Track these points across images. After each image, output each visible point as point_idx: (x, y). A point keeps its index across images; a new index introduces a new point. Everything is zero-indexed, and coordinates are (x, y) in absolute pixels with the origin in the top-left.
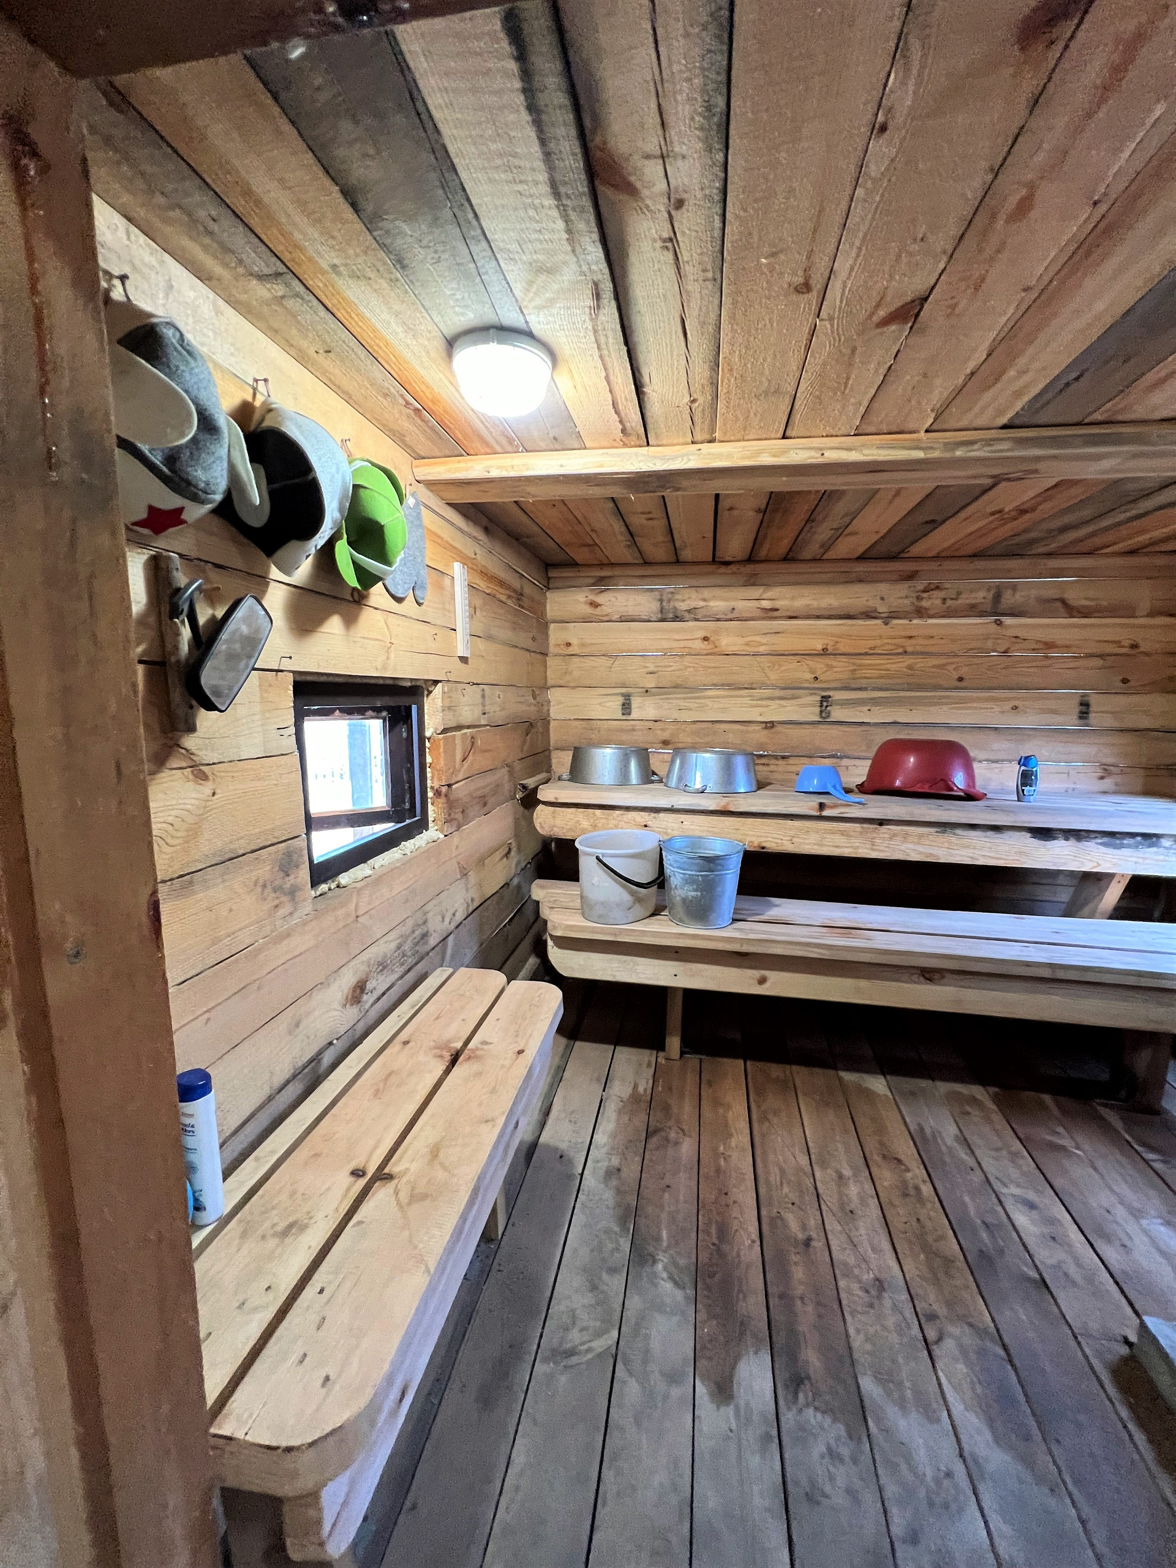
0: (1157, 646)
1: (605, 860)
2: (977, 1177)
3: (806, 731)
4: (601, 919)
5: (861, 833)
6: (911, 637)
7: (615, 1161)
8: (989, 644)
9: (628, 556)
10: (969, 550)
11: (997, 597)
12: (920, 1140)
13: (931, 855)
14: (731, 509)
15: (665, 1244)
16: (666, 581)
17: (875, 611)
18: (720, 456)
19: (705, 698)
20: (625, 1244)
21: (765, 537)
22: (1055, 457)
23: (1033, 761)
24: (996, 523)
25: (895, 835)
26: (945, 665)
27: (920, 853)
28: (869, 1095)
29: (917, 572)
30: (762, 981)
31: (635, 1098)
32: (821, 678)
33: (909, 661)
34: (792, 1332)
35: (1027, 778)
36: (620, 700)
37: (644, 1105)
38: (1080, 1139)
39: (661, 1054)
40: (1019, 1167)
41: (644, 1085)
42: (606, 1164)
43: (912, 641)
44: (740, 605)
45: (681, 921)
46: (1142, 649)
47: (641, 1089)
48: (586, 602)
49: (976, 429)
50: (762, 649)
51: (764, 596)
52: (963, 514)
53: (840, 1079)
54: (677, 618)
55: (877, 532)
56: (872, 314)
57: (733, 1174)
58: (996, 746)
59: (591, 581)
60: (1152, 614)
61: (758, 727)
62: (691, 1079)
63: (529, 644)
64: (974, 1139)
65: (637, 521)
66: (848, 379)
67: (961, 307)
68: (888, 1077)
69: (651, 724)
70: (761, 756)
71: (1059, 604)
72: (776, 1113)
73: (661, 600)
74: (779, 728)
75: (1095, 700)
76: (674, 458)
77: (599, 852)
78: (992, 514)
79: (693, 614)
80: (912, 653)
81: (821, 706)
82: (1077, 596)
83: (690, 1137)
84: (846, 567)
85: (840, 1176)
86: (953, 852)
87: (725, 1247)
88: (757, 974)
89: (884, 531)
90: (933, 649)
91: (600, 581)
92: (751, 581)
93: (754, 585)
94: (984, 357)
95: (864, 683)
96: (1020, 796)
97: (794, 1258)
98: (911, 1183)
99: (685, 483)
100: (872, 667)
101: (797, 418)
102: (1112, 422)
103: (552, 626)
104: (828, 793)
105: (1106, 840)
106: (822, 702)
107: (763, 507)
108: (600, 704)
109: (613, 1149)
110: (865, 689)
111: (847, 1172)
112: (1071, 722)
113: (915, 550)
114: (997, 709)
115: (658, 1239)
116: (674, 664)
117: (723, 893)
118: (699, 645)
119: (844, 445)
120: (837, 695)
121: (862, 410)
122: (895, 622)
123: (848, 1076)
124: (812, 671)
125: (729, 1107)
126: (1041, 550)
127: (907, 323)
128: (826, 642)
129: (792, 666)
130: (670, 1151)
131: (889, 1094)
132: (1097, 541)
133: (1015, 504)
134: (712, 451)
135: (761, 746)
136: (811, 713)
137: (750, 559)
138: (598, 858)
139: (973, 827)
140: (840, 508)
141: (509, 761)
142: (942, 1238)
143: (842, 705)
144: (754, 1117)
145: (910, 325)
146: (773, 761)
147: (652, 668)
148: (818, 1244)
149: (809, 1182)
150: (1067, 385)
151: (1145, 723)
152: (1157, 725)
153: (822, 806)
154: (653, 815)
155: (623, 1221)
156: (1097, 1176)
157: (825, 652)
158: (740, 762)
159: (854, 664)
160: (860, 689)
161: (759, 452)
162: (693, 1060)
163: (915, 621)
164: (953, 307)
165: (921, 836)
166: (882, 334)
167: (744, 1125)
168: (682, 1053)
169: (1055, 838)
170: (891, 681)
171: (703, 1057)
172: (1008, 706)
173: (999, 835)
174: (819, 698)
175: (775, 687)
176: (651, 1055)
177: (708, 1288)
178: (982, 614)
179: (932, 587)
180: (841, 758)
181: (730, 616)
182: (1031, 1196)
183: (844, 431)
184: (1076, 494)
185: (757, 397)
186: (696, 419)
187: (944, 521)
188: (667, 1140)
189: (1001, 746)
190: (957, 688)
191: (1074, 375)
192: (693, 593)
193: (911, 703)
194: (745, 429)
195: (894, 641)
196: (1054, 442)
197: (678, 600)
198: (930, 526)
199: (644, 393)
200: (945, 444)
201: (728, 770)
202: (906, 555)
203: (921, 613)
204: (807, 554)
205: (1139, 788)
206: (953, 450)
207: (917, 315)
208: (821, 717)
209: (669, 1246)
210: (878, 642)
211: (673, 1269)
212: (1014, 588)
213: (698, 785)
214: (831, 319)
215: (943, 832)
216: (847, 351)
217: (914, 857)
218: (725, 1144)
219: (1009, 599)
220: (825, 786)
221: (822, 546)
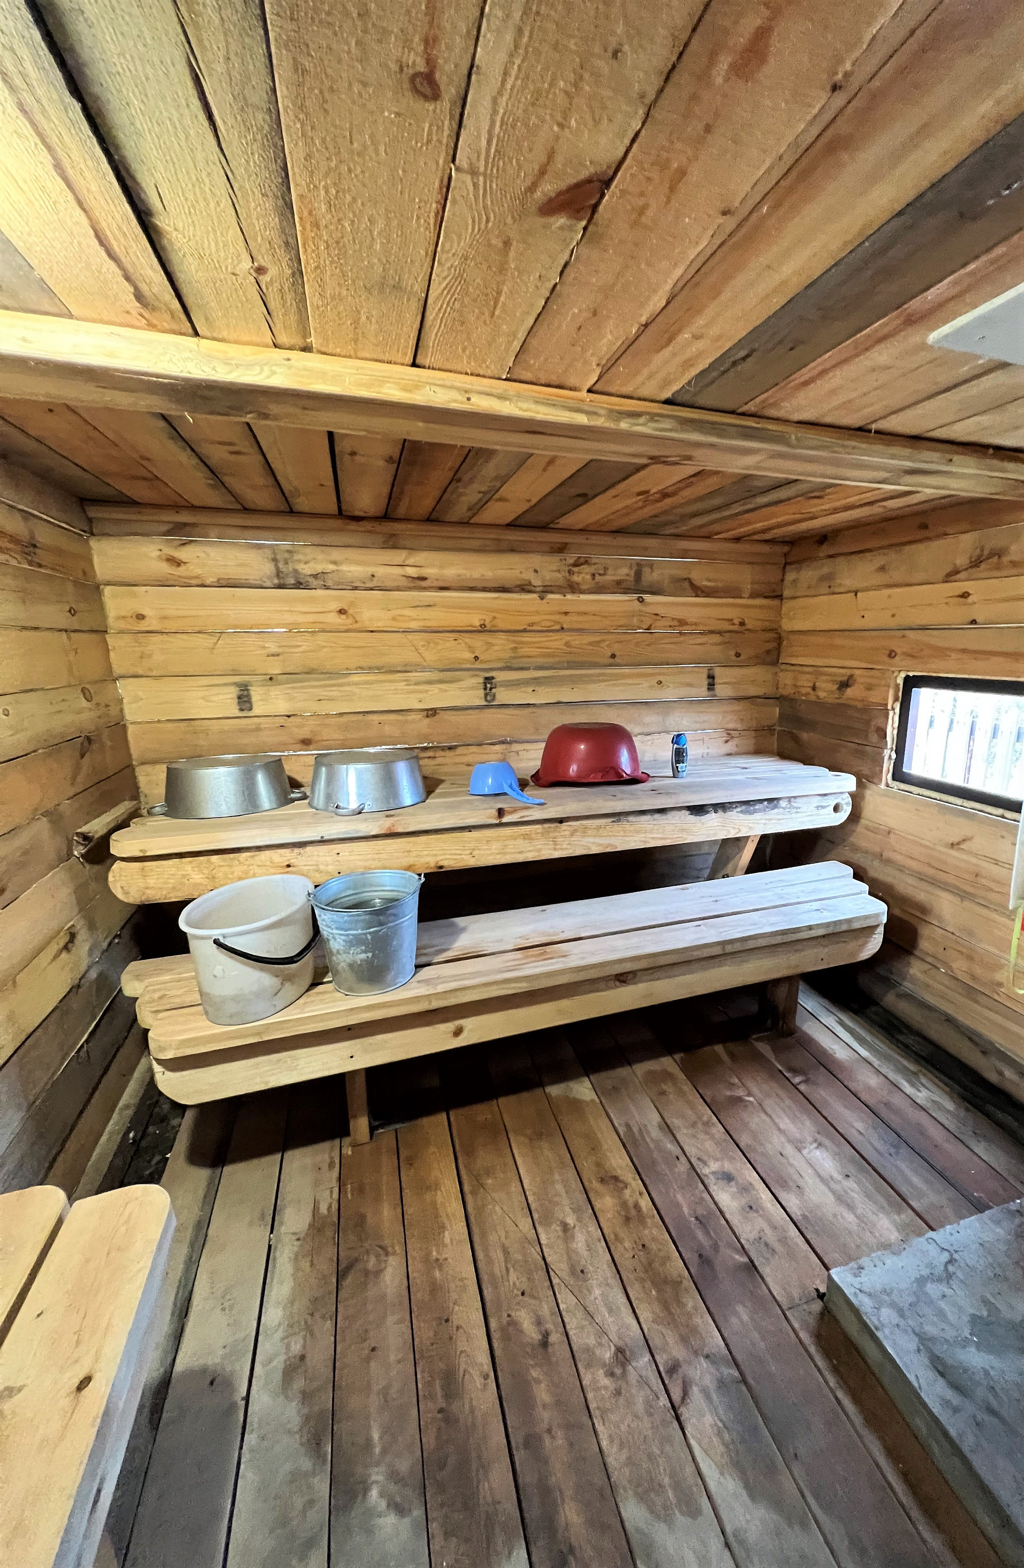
0: (759, 623)
1: (228, 943)
2: (683, 1167)
3: (474, 716)
4: (237, 1018)
5: (543, 834)
6: (566, 613)
7: (296, 1347)
8: (635, 621)
9: (214, 498)
10: (615, 525)
11: (638, 575)
12: (630, 1143)
13: (609, 845)
14: (353, 454)
15: (377, 1450)
16: (279, 534)
17: (530, 584)
18: (322, 375)
19: (349, 684)
20: (322, 1485)
21: (402, 492)
22: (712, 445)
23: (683, 740)
24: (640, 504)
25: (575, 831)
26: (599, 642)
27: (600, 845)
28: (576, 1105)
29: (566, 544)
30: (458, 1032)
31: (317, 1226)
32: (482, 657)
33: (566, 637)
34: (546, 1491)
35: (679, 756)
36: (233, 692)
37: (329, 1233)
38: (751, 1084)
39: (346, 1141)
40: (712, 1137)
41: (327, 1200)
42: (282, 1358)
43: (568, 618)
44: (381, 571)
45: (350, 990)
46: (747, 627)
47: (323, 1209)
48: (159, 557)
49: (639, 399)
50: (414, 625)
51: (407, 562)
52: (612, 492)
53: (548, 1096)
54: (299, 585)
55: (529, 501)
56: (532, 189)
57: (452, 1285)
58: (648, 719)
59: (164, 528)
60: (753, 595)
61: (419, 716)
62: (387, 1163)
63: (63, 620)
64: (675, 1122)
65: (217, 455)
66: (499, 293)
67: (650, 213)
68: (591, 1077)
69: (281, 721)
70: (425, 749)
71: (686, 584)
72: (489, 1173)
73: (275, 560)
74: (442, 715)
75: (718, 672)
76: (249, 366)
77: (216, 933)
78: (639, 494)
79: (321, 580)
80: (570, 630)
81: (485, 689)
82: (701, 576)
83: (394, 1253)
84: (493, 534)
85: (565, 1227)
86: (627, 839)
87: (455, 1407)
88: (451, 1026)
89: (534, 501)
90: (586, 626)
91: (177, 529)
92: (392, 543)
93: (394, 547)
94: (664, 303)
95: (523, 662)
96: (676, 773)
97: (535, 1373)
98: (631, 1203)
99: (274, 409)
100: (532, 645)
101: (431, 337)
102: (759, 417)
103: (107, 590)
104: (505, 794)
105: (744, 807)
106: (485, 684)
107: (396, 456)
108: (203, 698)
109: (291, 1326)
110: (527, 669)
111: (571, 1220)
112: (702, 691)
113: (566, 521)
114: (646, 684)
115: (368, 1444)
116: (304, 644)
117: (401, 946)
118: (334, 619)
119: (494, 391)
120: (500, 676)
121: (516, 345)
122: (550, 596)
123: (554, 1090)
124: (471, 649)
125: (437, 1186)
126: (672, 531)
127: (581, 219)
128: (484, 617)
129: (448, 645)
130: (372, 1292)
131: (595, 1098)
132: (716, 527)
133: (660, 487)
134: (309, 364)
135: (426, 738)
136: (477, 698)
137: (386, 516)
138: (216, 942)
139: (643, 812)
140: (490, 470)
141: (49, 805)
142: (668, 1258)
143: (506, 686)
144: (467, 1188)
145: (584, 223)
146: (442, 753)
147: (274, 649)
148: (555, 1337)
149: (534, 1253)
150: (735, 364)
151: (753, 691)
152: (761, 694)
153: (501, 813)
154: (296, 850)
155: (314, 1444)
156: (768, 1119)
157: (483, 629)
158: (402, 770)
159: (515, 642)
160: (522, 669)
161: (382, 381)
162: (386, 1134)
163: (569, 597)
164: (642, 211)
165: (599, 828)
166: (546, 227)
167: (456, 1207)
168: (372, 1129)
169: (707, 812)
170: (552, 660)
171: (397, 1126)
172: (654, 682)
173: (664, 817)
174: (482, 680)
175: (431, 669)
176: (332, 1149)
177: (441, 1488)
178: (626, 591)
179: (582, 560)
180: (510, 743)
181: (369, 585)
182: (728, 1166)
183: (493, 370)
184: (712, 483)
185: (368, 290)
186: (272, 306)
187: (595, 496)
188: (367, 1273)
189: (651, 719)
190: (611, 665)
191: (742, 353)
192: (318, 553)
193: (574, 681)
194: (356, 341)
195: (550, 617)
196: (714, 428)
197: (300, 561)
198: (580, 499)
199: (156, 229)
200: (611, 411)
201: (389, 782)
202: (555, 526)
203: (573, 588)
204: (453, 516)
205: (751, 748)
206: (618, 420)
207: (595, 208)
208: (486, 700)
209: (384, 1451)
210: (536, 619)
211: (392, 1488)
212: (651, 565)
213: (354, 805)
214: (473, 172)
215: (619, 821)
216: (497, 242)
217: (595, 850)
218: (437, 1246)
219: (650, 577)
220: (501, 786)
221: (470, 509)
